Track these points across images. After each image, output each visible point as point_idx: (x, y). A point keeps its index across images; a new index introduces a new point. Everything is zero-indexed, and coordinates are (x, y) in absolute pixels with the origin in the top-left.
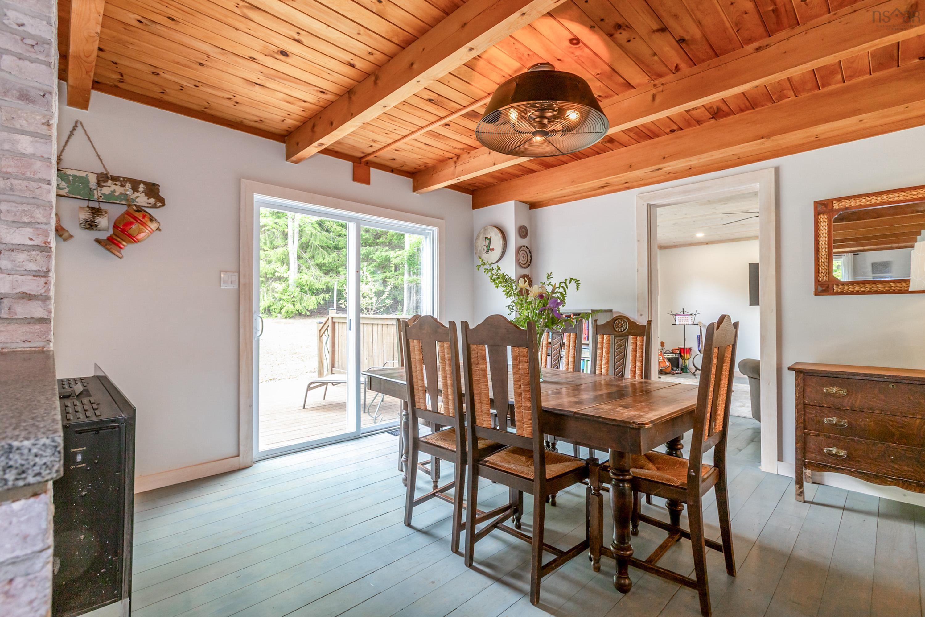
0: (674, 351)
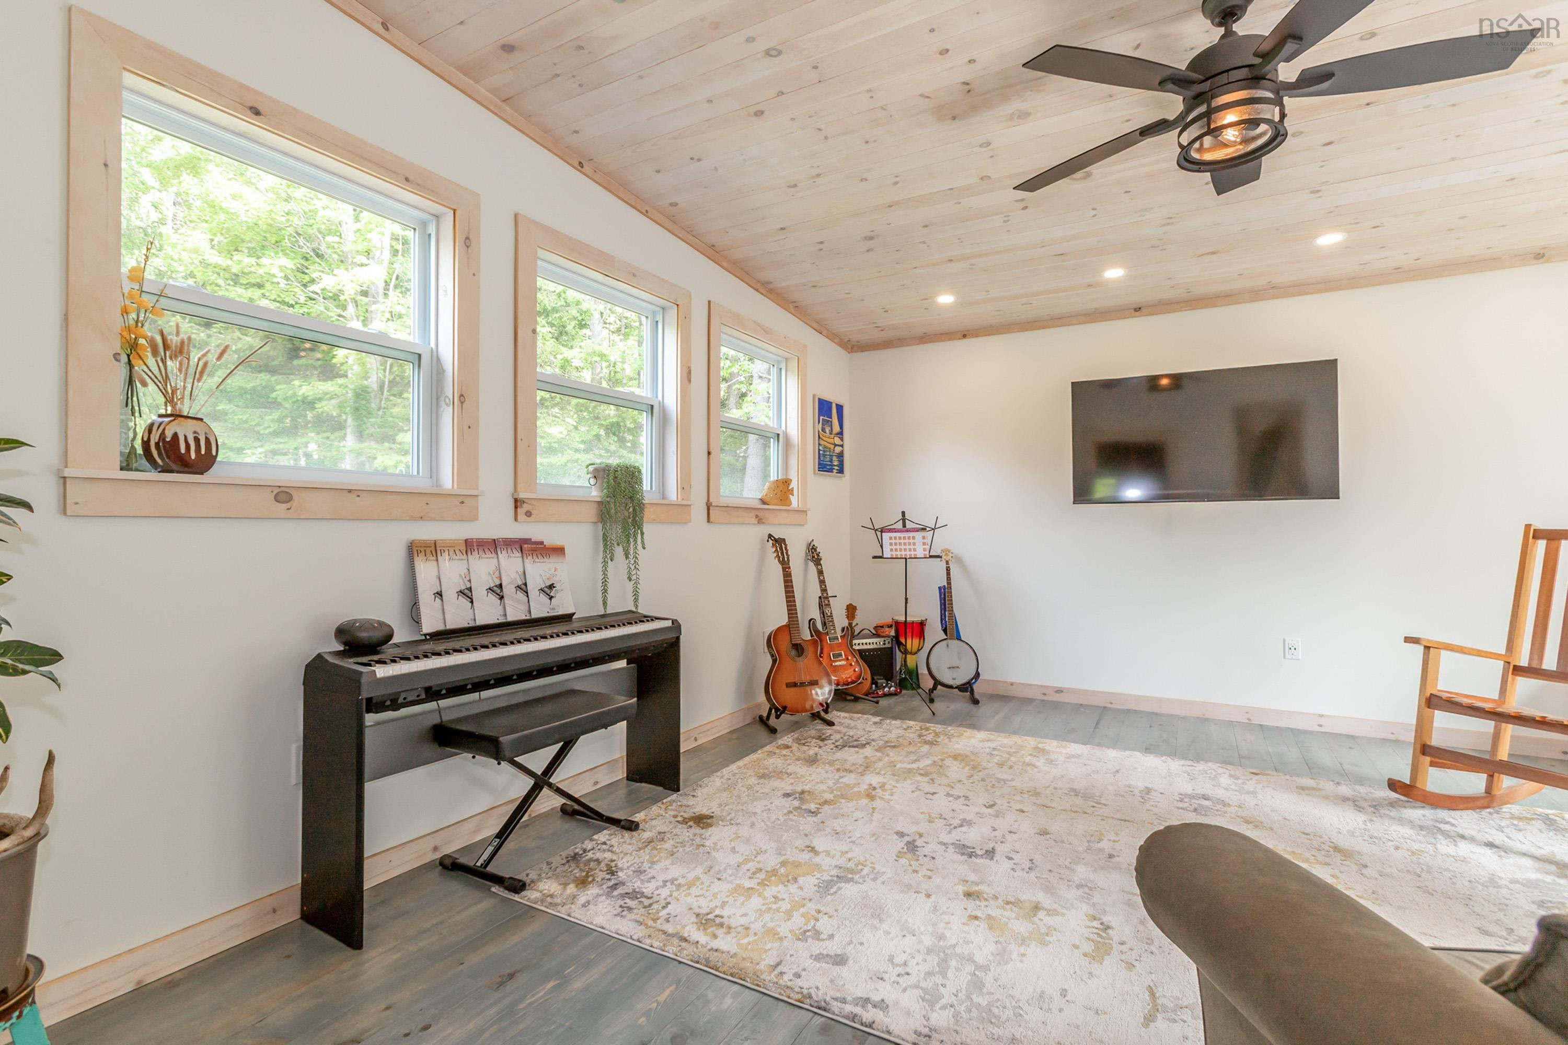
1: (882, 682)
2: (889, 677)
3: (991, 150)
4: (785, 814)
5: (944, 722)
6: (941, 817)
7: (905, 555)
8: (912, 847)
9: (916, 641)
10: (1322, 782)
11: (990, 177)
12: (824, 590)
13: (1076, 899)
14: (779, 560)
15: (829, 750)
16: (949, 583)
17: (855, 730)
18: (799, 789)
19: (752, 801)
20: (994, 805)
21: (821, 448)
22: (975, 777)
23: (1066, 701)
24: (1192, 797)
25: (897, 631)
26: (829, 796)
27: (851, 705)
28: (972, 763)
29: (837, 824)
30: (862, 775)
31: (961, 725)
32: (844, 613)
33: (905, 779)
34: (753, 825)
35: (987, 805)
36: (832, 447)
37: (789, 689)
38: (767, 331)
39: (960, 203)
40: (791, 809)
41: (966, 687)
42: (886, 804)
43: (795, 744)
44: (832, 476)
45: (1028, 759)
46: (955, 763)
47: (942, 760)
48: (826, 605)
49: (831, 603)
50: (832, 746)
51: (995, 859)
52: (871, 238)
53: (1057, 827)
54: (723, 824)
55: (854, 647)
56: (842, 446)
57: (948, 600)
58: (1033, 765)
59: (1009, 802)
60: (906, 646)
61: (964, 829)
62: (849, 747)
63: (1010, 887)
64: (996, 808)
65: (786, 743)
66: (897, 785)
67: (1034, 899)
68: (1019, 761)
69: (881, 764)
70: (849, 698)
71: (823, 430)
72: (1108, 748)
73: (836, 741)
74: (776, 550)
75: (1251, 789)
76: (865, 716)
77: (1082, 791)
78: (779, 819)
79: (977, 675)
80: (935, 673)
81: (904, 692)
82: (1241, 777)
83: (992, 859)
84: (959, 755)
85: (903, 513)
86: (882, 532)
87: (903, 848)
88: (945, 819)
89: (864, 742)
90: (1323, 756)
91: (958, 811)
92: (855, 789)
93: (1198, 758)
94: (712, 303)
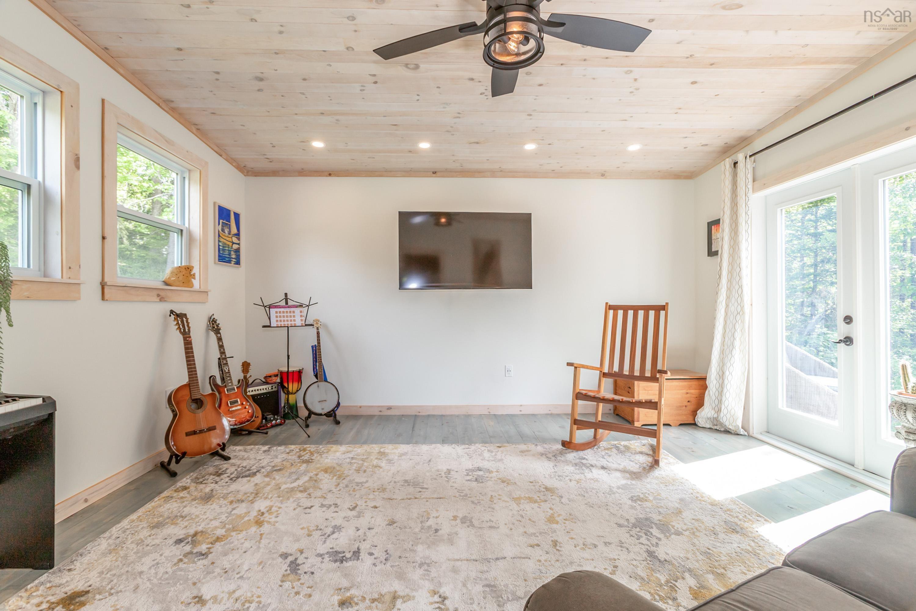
0: (269, 380)
1: (270, 417)
2: (276, 412)
3: (355, 25)
4: (175, 564)
5: (318, 442)
6: (318, 529)
7: (288, 324)
8: (294, 567)
9: (296, 385)
10: (529, 446)
11: (353, 49)
12: (223, 353)
13: (420, 579)
14: (180, 332)
15: (224, 484)
16: (319, 343)
17: (248, 461)
18: (192, 531)
19: (140, 558)
20: (356, 507)
21: (220, 244)
22: (341, 485)
23: (393, 414)
24: (472, 470)
25: (281, 379)
26: (220, 532)
27: (245, 438)
28: (338, 473)
29: (225, 562)
30: (252, 503)
31: (329, 443)
32: (239, 368)
33: (288, 499)
34: (137, 588)
35: (351, 507)
36: (230, 244)
37: (188, 437)
38: (168, 142)
39: (331, 66)
40: (181, 557)
41: (331, 414)
42: (272, 527)
43: (193, 484)
44: (230, 266)
45: (375, 462)
46: (326, 475)
47: (317, 475)
48: (224, 364)
49: (229, 362)
50: (227, 479)
51: (360, 558)
52: (261, 80)
53: (400, 515)
54: (101, 597)
55: (248, 394)
56: (239, 244)
57: (318, 355)
58: (379, 467)
59: (366, 502)
60: (288, 388)
61: (335, 536)
62: (243, 477)
63: (373, 583)
64: (357, 509)
65: (184, 484)
66: (282, 506)
67: (392, 589)
68: (370, 465)
69: (269, 488)
70: (244, 433)
71: (223, 230)
72: (422, 444)
73: (231, 474)
74: (178, 323)
75: (500, 458)
76: (257, 447)
77: (412, 481)
78: (167, 573)
79: (338, 404)
80: (310, 406)
81: (287, 421)
82: (494, 451)
83: (358, 559)
84: (329, 468)
85: (286, 294)
86: (270, 308)
87: (286, 570)
88: (321, 529)
89: (255, 470)
90: (526, 429)
91: (330, 519)
92: (246, 519)
93: (471, 442)
94: (105, 102)
